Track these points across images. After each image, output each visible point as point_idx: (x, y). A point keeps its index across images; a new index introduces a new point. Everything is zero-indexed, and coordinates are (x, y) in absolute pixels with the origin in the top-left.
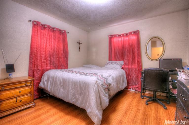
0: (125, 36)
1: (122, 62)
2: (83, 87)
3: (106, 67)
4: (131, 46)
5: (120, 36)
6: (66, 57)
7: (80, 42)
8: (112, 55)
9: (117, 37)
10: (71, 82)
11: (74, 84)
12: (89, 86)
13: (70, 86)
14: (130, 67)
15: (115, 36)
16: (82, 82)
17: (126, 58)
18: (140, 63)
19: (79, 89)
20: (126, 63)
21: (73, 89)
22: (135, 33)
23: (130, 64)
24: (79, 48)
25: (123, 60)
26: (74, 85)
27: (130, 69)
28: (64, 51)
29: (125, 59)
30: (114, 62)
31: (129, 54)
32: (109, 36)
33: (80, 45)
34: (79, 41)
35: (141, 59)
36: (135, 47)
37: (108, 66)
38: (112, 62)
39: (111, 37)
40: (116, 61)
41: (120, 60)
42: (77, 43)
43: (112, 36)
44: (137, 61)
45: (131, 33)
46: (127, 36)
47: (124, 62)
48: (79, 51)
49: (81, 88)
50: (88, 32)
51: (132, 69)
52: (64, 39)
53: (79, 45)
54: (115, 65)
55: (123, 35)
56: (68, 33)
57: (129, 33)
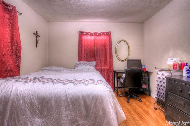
0: (98, 35)
1: (94, 63)
2: (92, 104)
3: (77, 69)
4: (104, 46)
5: (92, 34)
6: (16, 56)
7: (38, 34)
8: (82, 55)
9: (89, 35)
10: (64, 100)
11: (70, 103)
12: (102, 100)
13: (63, 108)
14: (103, 68)
15: (86, 33)
16: (89, 96)
17: (98, 58)
18: (112, 64)
19: (83, 109)
20: (98, 63)
21: (71, 112)
22: (107, 34)
23: (103, 65)
24: (37, 43)
25: (95, 61)
26: (71, 106)
27: (103, 70)
28: (12, 44)
29: (97, 60)
30: (86, 62)
31: (101, 54)
32: (79, 32)
33: (38, 39)
34: (37, 32)
35: (113, 59)
36: (107, 48)
37: (80, 67)
38: (84, 63)
39: (81, 34)
40: (88, 62)
41: (91, 61)
42: (34, 34)
43: (84, 32)
44: (109, 61)
45: (103, 33)
46: (99, 35)
47: (96, 62)
48: (37, 47)
49: (87, 107)
50: (48, 21)
51: (104, 70)
52: (13, 23)
53: (37, 37)
54: (88, 67)
55: (96, 34)
56: (21, 14)
57: (102, 32)
